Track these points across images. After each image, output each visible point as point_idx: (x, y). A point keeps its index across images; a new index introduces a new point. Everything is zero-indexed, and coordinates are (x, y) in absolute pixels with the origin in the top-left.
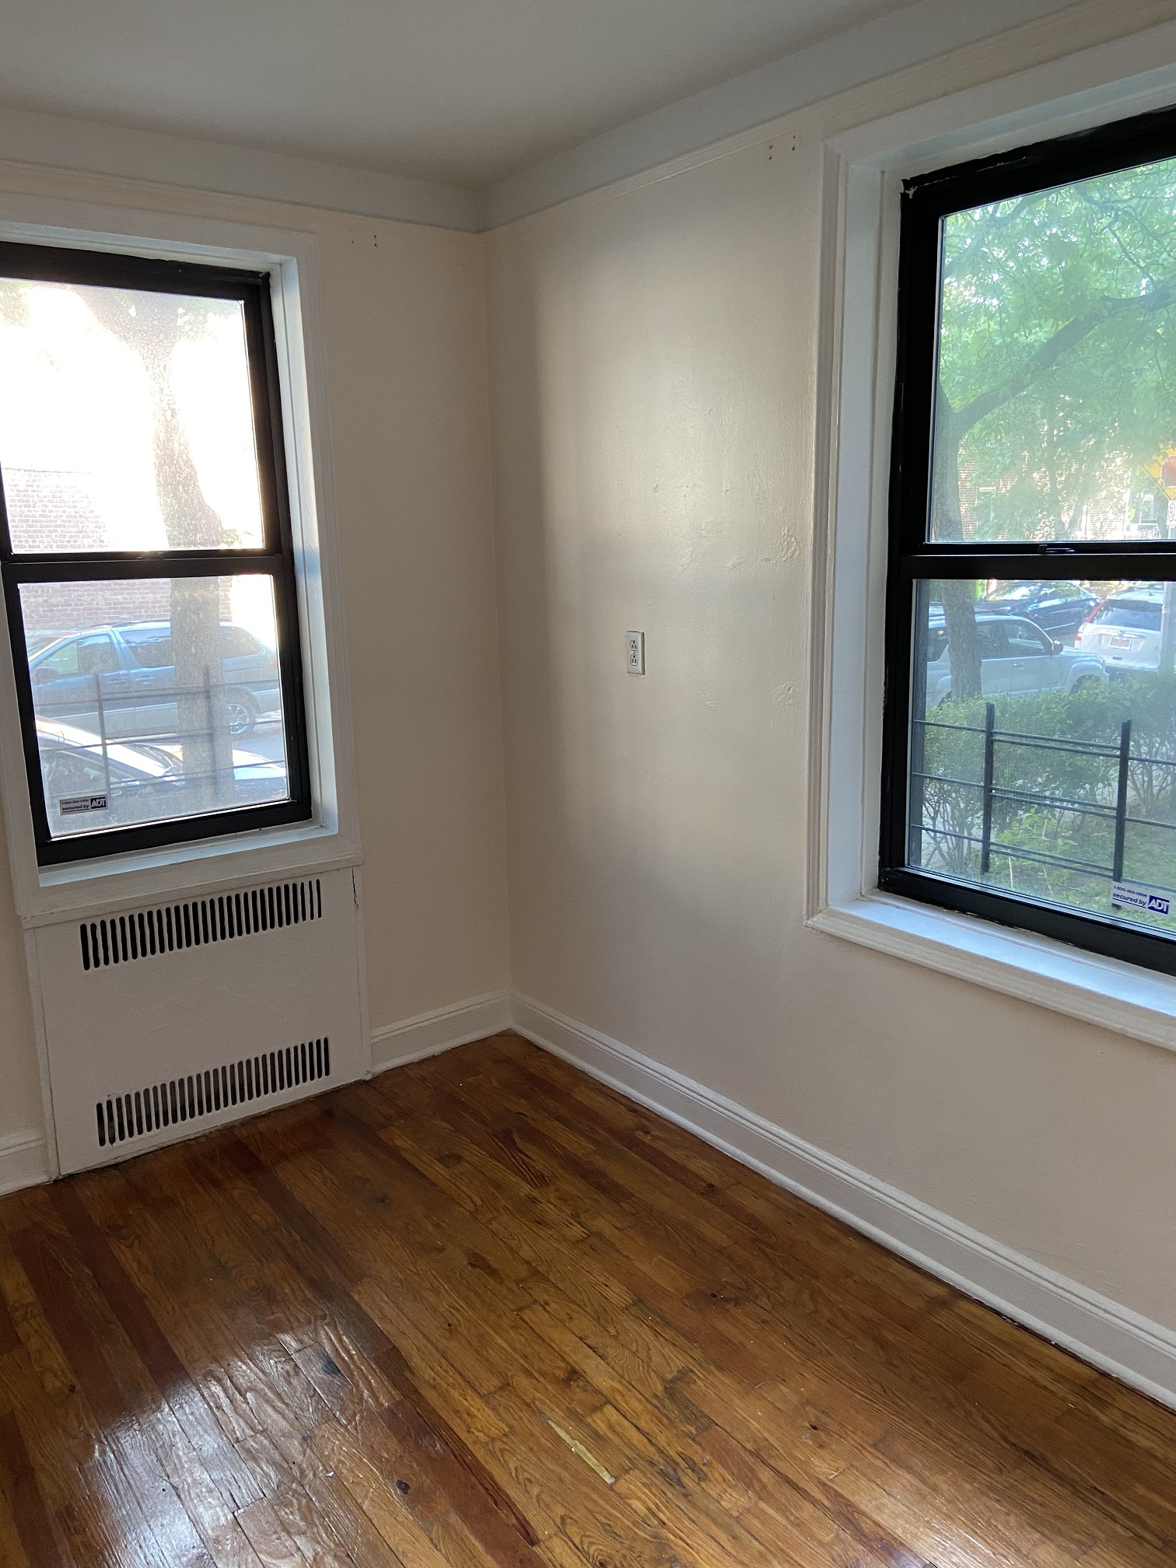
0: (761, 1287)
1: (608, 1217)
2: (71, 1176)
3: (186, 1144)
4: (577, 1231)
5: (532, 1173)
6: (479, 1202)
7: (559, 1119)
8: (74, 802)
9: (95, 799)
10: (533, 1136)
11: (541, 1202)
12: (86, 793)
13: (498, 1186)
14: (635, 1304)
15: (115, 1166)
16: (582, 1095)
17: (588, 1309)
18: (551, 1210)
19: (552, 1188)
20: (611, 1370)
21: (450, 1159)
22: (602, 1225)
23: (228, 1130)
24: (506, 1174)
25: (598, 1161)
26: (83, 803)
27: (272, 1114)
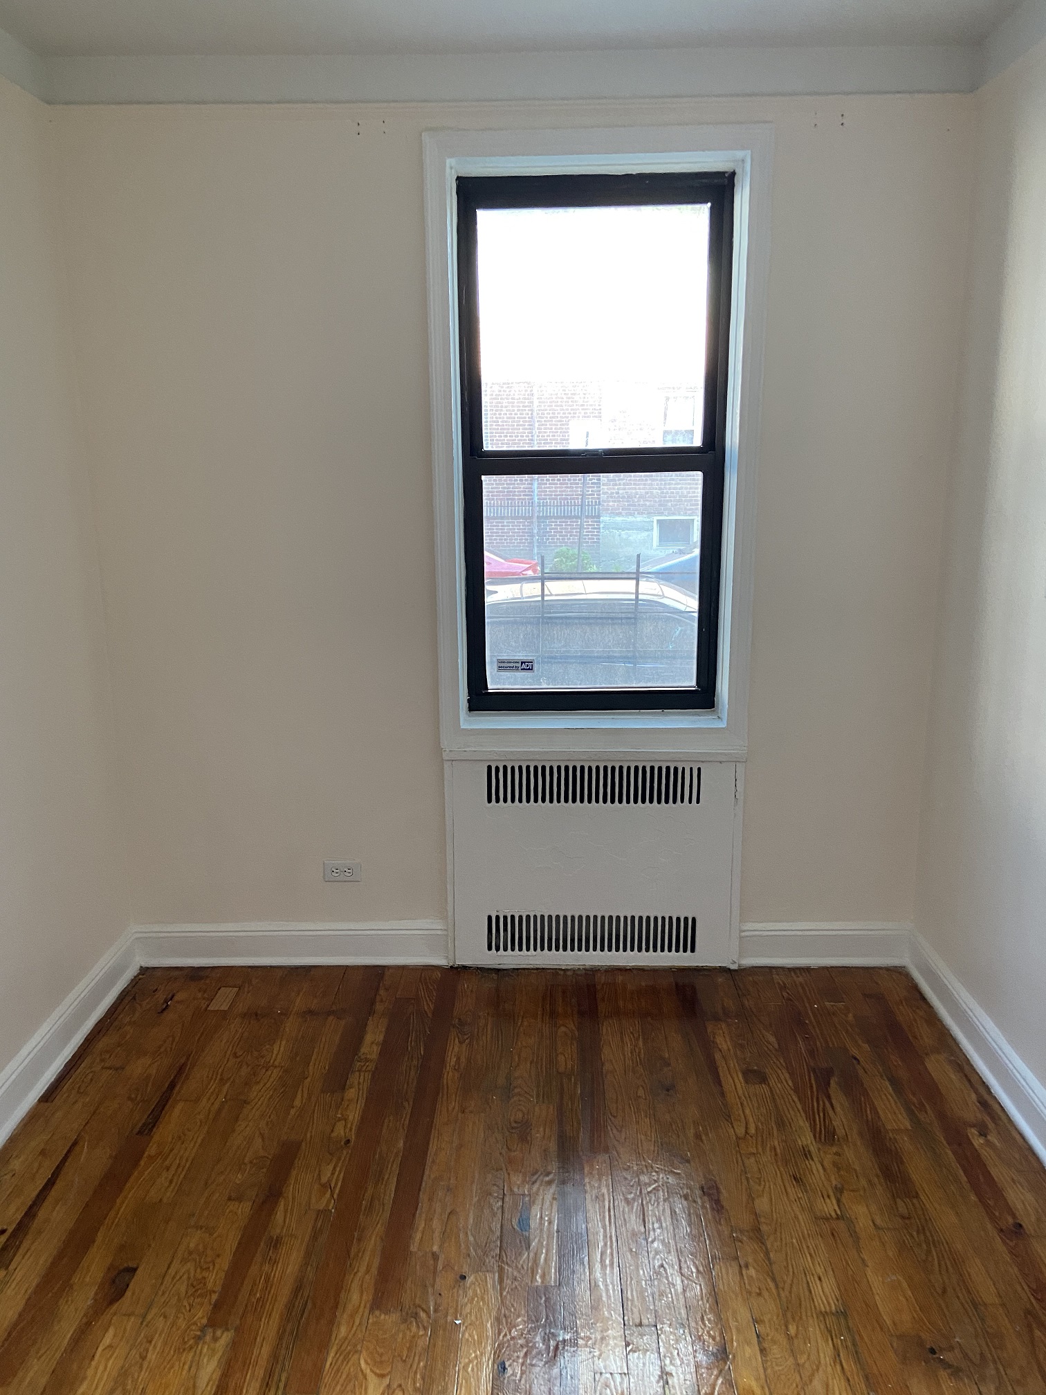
0: (997, 1369)
1: (873, 1208)
2: (465, 967)
3: (555, 972)
4: (830, 1207)
5: (825, 1126)
6: (752, 1131)
7: (894, 1082)
8: (508, 662)
9: (525, 662)
10: (855, 1089)
11: (813, 1160)
12: (519, 656)
13: (781, 1124)
14: (837, 1314)
15: (498, 971)
16: (937, 1067)
17: (783, 1295)
18: (817, 1172)
19: (834, 1149)
20: (761, 1370)
21: (755, 1076)
22: (862, 1214)
23: (592, 972)
24: (799, 1115)
25: (905, 1144)
26: (515, 665)
27: (635, 972)
